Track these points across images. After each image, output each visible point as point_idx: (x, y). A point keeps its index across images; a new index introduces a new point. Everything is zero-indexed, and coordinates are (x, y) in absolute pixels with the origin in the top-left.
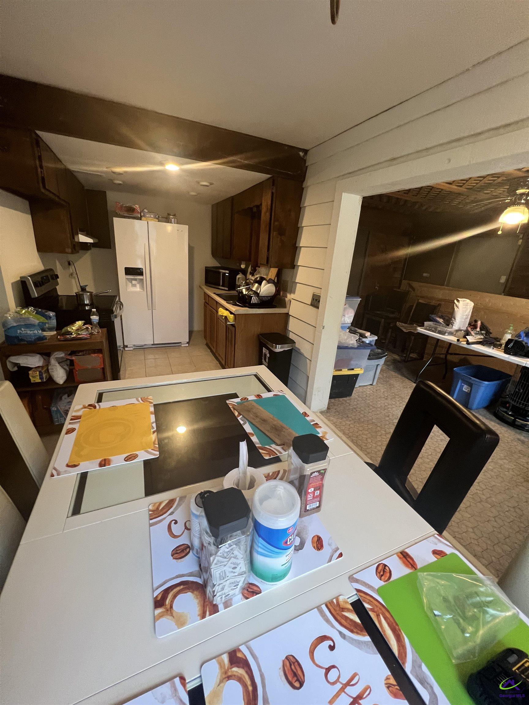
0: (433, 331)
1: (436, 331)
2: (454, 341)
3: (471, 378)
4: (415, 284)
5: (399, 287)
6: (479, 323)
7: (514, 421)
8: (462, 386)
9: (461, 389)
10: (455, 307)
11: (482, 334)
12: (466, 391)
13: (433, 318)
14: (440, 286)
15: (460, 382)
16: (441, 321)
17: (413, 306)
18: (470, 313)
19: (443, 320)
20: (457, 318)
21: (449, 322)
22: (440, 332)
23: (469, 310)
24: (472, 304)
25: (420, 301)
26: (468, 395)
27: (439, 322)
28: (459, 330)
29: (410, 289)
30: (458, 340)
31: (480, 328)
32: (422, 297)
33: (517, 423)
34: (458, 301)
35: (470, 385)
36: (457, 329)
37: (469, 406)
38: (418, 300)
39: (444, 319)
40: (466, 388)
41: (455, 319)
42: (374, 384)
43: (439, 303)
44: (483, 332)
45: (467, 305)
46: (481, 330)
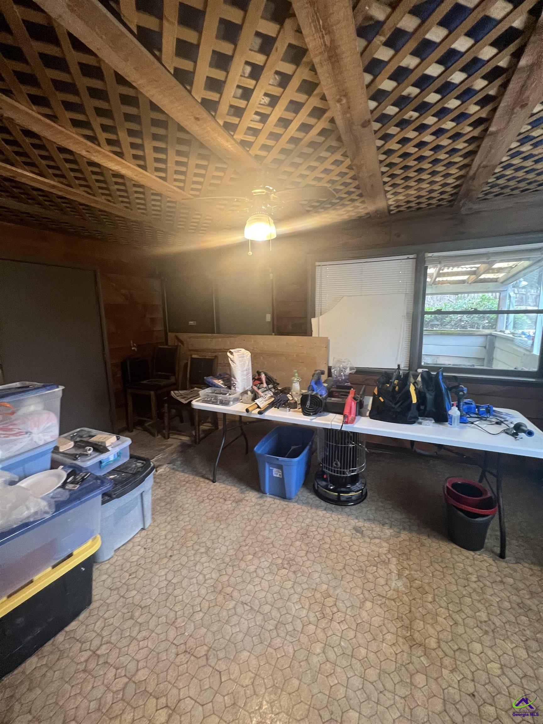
0: (213, 403)
1: (217, 402)
2: (243, 412)
3: (278, 459)
4: (183, 336)
5: (167, 343)
6: (263, 376)
7: (339, 496)
8: (271, 471)
9: (271, 476)
10: (230, 362)
11: (270, 389)
12: (278, 476)
13: (209, 382)
14: (210, 335)
15: (267, 465)
16: (220, 382)
17: (187, 363)
18: (250, 366)
19: (223, 381)
20: (237, 377)
21: (229, 384)
22: (223, 403)
23: (247, 362)
24: (248, 354)
25: (194, 356)
26: (281, 481)
27: (217, 386)
28: (245, 392)
29: (180, 344)
30: (247, 410)
31: (266, 382)
32: (196, 351)
33: (342, 499)
34: (232, 353)
35: (280, 467)
36: (241, 391)
37: (287, 496)
38: (191, 355)
39: (223, 379)
40: (276, 473)
41: (235, 378)
42: (147, 525)
43: (214, 354)
44: (270, 386)
45: (243, 357)
46: (268, 384)
